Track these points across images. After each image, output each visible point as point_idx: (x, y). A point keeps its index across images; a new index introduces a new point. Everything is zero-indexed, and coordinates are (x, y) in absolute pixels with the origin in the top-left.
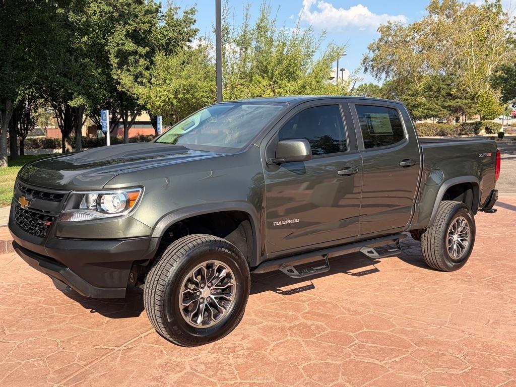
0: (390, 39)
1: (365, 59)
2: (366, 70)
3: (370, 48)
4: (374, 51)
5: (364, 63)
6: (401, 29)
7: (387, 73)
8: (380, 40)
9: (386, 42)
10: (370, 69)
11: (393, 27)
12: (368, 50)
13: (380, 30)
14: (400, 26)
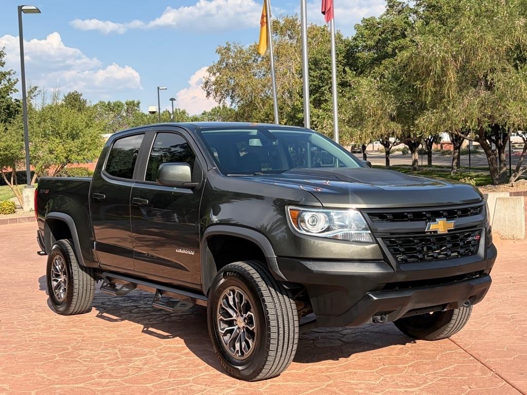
0: (231, 61)
1: (207, 82)
2: (208, 94)
3: (210, 70)
4: (214, 74)
5: (206, 87)
6: (241, 52)
7: (232, 97)
8: (220, 62)
9: (227, 65)
10: (213, 93)
11: (232, 48)
12: (208, 74)
13: (219, 51)
14: (240, 47)
